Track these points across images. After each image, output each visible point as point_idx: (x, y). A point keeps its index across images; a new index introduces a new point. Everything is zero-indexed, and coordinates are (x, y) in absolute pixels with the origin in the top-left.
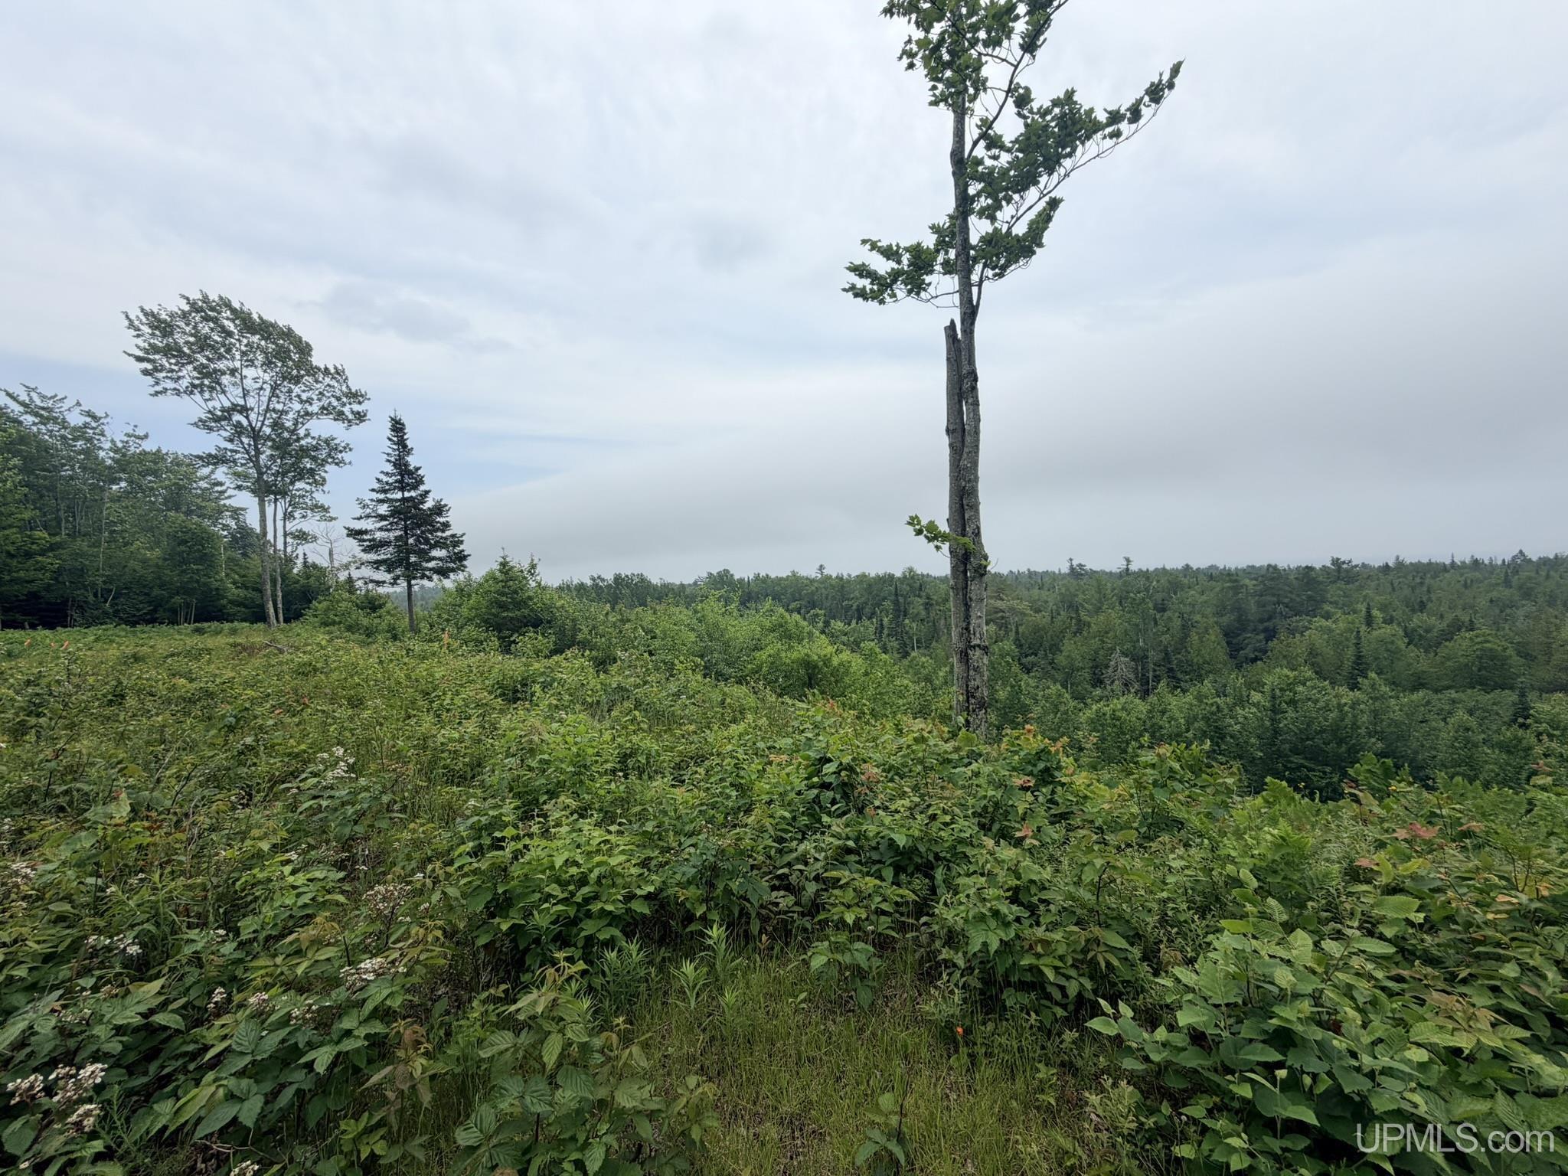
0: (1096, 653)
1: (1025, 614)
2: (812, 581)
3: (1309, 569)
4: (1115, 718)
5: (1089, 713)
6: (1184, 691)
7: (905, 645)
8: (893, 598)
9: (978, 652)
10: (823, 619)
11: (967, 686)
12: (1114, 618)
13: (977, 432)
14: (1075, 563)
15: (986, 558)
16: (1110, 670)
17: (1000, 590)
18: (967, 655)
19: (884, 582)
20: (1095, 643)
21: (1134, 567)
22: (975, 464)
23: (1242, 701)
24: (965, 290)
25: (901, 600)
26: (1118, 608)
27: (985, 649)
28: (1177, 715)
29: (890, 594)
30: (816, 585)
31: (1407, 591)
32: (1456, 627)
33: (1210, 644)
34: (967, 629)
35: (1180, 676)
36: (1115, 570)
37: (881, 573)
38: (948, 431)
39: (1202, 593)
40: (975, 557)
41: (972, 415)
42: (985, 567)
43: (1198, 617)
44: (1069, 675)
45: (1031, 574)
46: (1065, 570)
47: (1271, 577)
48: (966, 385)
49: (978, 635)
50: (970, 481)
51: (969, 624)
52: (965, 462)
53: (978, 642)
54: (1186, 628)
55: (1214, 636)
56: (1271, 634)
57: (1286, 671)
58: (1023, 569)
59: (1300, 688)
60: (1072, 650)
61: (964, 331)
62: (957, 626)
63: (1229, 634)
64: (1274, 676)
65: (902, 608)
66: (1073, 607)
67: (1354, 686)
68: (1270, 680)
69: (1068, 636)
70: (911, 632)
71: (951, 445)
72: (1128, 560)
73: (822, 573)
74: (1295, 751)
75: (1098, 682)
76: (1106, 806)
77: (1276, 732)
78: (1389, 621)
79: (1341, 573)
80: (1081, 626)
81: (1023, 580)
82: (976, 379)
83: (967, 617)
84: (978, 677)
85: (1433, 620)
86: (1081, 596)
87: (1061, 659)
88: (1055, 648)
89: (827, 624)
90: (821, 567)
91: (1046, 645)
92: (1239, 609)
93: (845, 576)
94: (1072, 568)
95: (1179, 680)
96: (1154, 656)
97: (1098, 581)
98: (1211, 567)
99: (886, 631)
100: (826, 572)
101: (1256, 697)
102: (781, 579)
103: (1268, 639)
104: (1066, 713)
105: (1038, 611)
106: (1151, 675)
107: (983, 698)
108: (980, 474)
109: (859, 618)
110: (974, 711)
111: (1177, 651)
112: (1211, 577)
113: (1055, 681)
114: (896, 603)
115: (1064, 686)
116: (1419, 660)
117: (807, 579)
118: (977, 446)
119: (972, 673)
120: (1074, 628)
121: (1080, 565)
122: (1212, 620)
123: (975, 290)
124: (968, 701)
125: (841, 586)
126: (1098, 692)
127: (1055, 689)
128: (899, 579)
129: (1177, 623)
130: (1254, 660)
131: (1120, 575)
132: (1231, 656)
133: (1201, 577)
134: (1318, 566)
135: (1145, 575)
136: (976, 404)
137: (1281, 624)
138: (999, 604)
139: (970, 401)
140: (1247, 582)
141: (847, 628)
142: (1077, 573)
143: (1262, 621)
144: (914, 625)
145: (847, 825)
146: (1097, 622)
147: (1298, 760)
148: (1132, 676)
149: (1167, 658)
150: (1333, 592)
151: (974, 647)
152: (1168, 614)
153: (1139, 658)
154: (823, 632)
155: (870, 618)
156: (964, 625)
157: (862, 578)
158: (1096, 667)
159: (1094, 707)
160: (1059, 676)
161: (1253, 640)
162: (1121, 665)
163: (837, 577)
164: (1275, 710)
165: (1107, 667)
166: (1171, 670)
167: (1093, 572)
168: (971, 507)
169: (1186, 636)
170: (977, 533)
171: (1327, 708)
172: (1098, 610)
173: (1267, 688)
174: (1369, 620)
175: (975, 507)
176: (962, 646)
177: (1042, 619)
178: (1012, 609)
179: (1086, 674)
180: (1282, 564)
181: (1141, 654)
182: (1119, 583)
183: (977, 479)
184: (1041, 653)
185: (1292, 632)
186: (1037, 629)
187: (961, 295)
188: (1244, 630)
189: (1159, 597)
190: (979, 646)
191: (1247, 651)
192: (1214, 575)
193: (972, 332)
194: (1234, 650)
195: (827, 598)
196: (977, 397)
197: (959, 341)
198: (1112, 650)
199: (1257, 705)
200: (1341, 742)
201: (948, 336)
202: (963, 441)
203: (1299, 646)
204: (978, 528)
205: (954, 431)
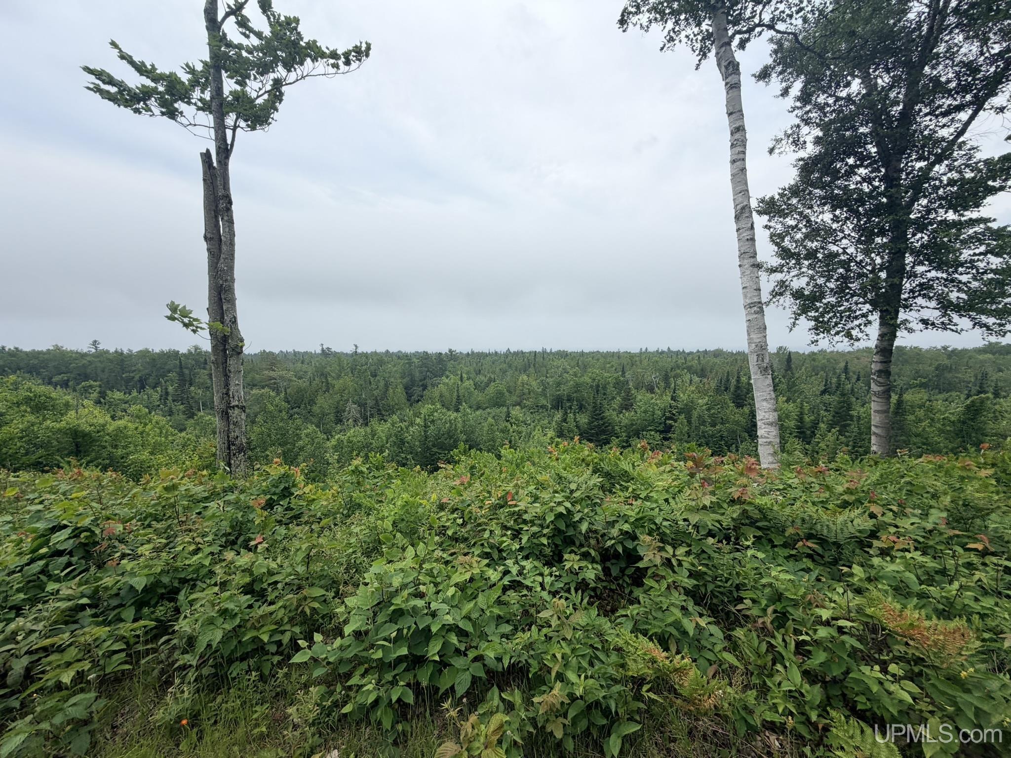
0: (338, 403)
1: (290, 380)
2: (83, 355)
3: (440, 354)
4: (349, 442)
5: (334, 442)
6: (385, 421)
7: (191, 408)
8: (178, 370)
9: (237, 411)
10: (98, 389)
11: (228, 437)
12: (348, 381)
13: (232, 244)
14: (325, 347)
15: (242, 340)
16: (346, 413)
17: (273, 364)
18: (227, 413)
19: (169, 357)
20: (337, 397)
21: (359, 351)
22: (231, 268)
23: (412, 424)
24: (219, 129)
25: (186, 372)
26: (350, 375)
27: (243, 408)
28: (382, 435)
29: (175, 367)
30: (88, 358)
31: (475, 365)
32: (491, 380)
33: (398, 394)
34: (227, 394)
35: (384, 413)
36: (349, 352)
37: (166, 349)
38: (206, 238)
39: (395, 366)
40: (232, 339)
41: (227, 230)
42: (242, 347)
43: (392, 380)
44: (321, 419)
45: (296, 353)
46: (319, 351)
47: (425, 356)
48: (222, 205)
49: (236, 398)
50: (226, 280)
51: (228, 390)
52: (222, 265)
53: (237, 403)
54: (387, 386)
55: (400, 389)
56: (425, 387)
57: (430, 406)
58: (290, 350)
59: (435, 414)
60: (323, 403)
61: (219, 162)
62: (218, 392)
63: (407, 388)
64: (425, 409)
65: (188, 379)
66: (324, 375)
67: (457, 410)
68: (424, 411)
69: (320, 393)
70: (197, 397)
71: (208, 250)
72: (356, 346)
73: (96, 348)
74: (434, 446)
75: (339, 421)
76: (325, 503)
77: (426, 437)
78: (468, 379)
79: (452, 356)
80: (328, 387)
81: (290, 358)
82: (230, 203)
83: (227, 385)
84: (237, 429)
85: (483, 378)
86: (328, 368)
87: (316, 409)
88: (312, 402)
89: (103, 394)
90: (95, 343)
91: (306, 400)
92: (411, 375)
93: (125, 351)
94: (323, 350)
95: (383, 415)
96: (370, 403)
97: (339, 359)
98: (399, 352)
99: (170, 398)
100: (101, 347)
101: (418, 420)
102: (40, 353)
103: (424, 390)
104: (318, 443)
105: (300, 378)
106: (368, 414)
107: (242, 444)
108: (235, 276)
109: (143, 387)
110: (234, 455)
111: (382, 399)
112: (399, 358)
113: (312, 423)
114: (181, 374)
115: (318, 426)
116: (479, 397)
117: (77, 353)
118: (233, 255)
119: (232, 427)
120: (324, 389)
121: (328, 348)
122: (399, 381)
123: (229, 133)
124: (229, 448)
125: (121, 360)
126: (339, 427)
127: (311, 428)
128: (184, 355)
129: (382, 383)
130: (418, 401)
131: (352, 355)
132: (408, 400)
133: (394, 357)
134: (444, 353)
135: (365, 355)
136: (230, 222)
137: (428, 382)
138: (272, 374)
139: (226, 218)
140: (415, 360)
141: (128, 397)
142: (326, 353)
143: (421, 381)
144: (200, 391)
145: (80, 584)
146: (338, 384)
147: (435, 450)
148: (358, 416)
149: (377, 404)
150: (450, 365)
151: (233, 407)
152: (378, 378)
153: (362, 405)
154: (98, 402)
155: (154, 387)
156: (225, 391)
157: (145, 354)
158: (338, 412)
159: (336, 437)
160: (315, 420)
161: (417, 390)
162: (352, 409)
163: (116, 352)
164: (426, 426)
165: (344, 411)
166: (379, 410)
167: (336, 353)
168: (229, 301)
169: (387, 390)
170: (234, 321)
171: (446, 422)
172: (339, 377)
173: (422, 416)
174: (461, 379)
175: (232, 301)
176: (223, 406)
177: (303, 384)
178: (281, 377)
179: (332, 417)
180: (430, 352)
181: (364, 402)
182: (351, 360)
183: (233, 280)
184: (303, 406)
185: (433, 385)
186: (300, 390)
187: (216, 132)
188: (413, 386)
189: (372, 368)
190: (237, 406)
191: (415, 397)
192: (401, 356)
193: (226, 165)
194: (409, 396)
195: (103, 371)
196: (232, 217)
197: (214, 168)
198: (348, 400)
199: (418, 425)
200: (451, 438)
201: (204, 162)
202: (220, 249)
203: (436, 392)
204: (235, 318)
205: (211, 239)
